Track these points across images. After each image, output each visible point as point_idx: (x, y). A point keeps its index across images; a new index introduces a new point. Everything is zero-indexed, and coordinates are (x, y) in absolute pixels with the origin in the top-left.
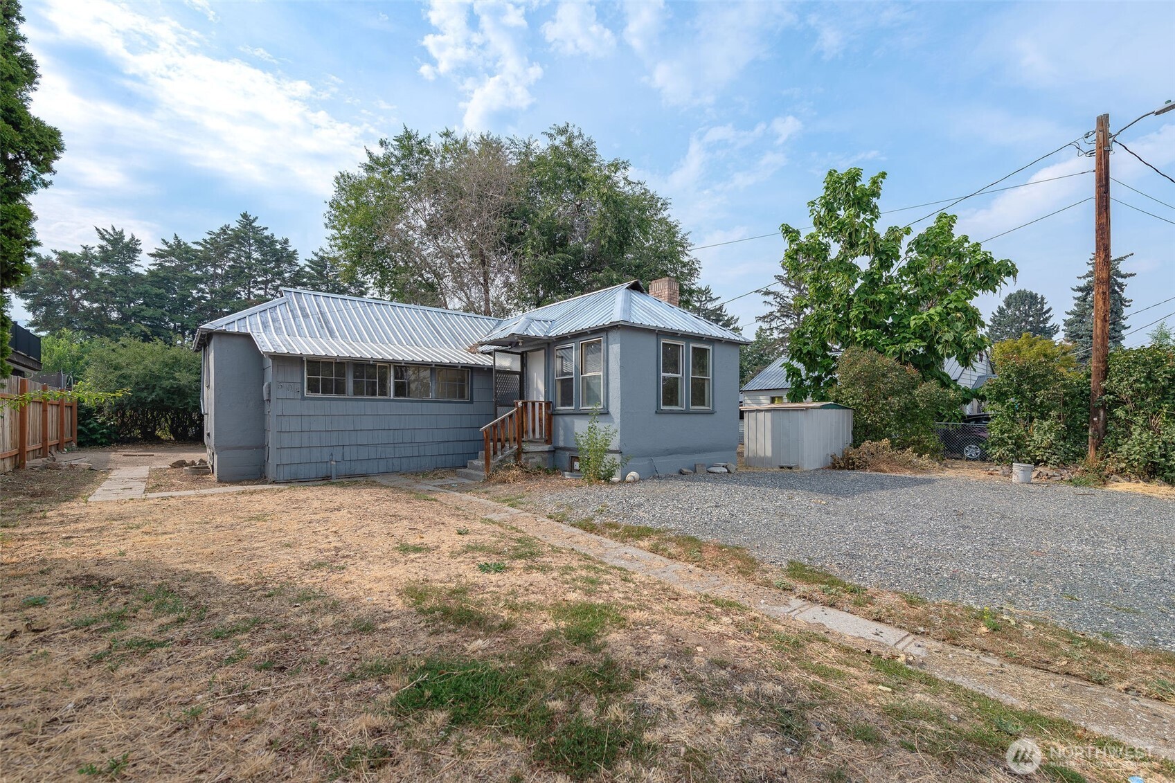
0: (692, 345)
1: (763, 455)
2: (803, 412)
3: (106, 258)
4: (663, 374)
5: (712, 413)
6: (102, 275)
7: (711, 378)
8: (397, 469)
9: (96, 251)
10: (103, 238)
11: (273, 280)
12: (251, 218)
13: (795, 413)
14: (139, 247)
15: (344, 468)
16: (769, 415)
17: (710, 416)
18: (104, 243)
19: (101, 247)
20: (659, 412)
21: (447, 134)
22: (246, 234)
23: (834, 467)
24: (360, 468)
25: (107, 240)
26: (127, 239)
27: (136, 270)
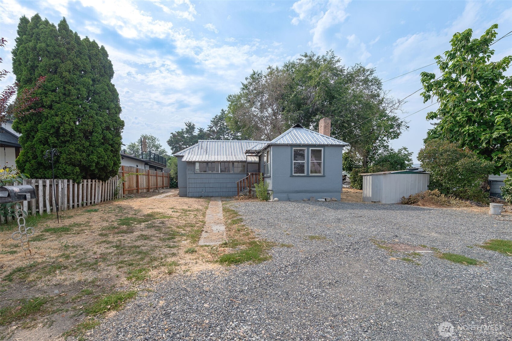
0: (310, 149)
1: (368, 196)
2: (383, 176)
3: (188, 131)
4: (293, 162)
5: (324, 176)
6: (187, 137)
7: (322, 161)
8: (221, 195)
9: (185, 130)
10: (187, 125)
11: (230, 132)
12: (224, 111)
13: (380, 176)
14: (195, 127)
15: (206, 194)
16: (371, 177)
17: (323, 178)
18: (187, 127)
19: (186, 128)
20: (292, 176)
21: (270, 68)
22: (223, 117)
23: (402, 203)
24: (211, 194)
25: (188, 126)
26: (192, 125)
27: (194, 134)
